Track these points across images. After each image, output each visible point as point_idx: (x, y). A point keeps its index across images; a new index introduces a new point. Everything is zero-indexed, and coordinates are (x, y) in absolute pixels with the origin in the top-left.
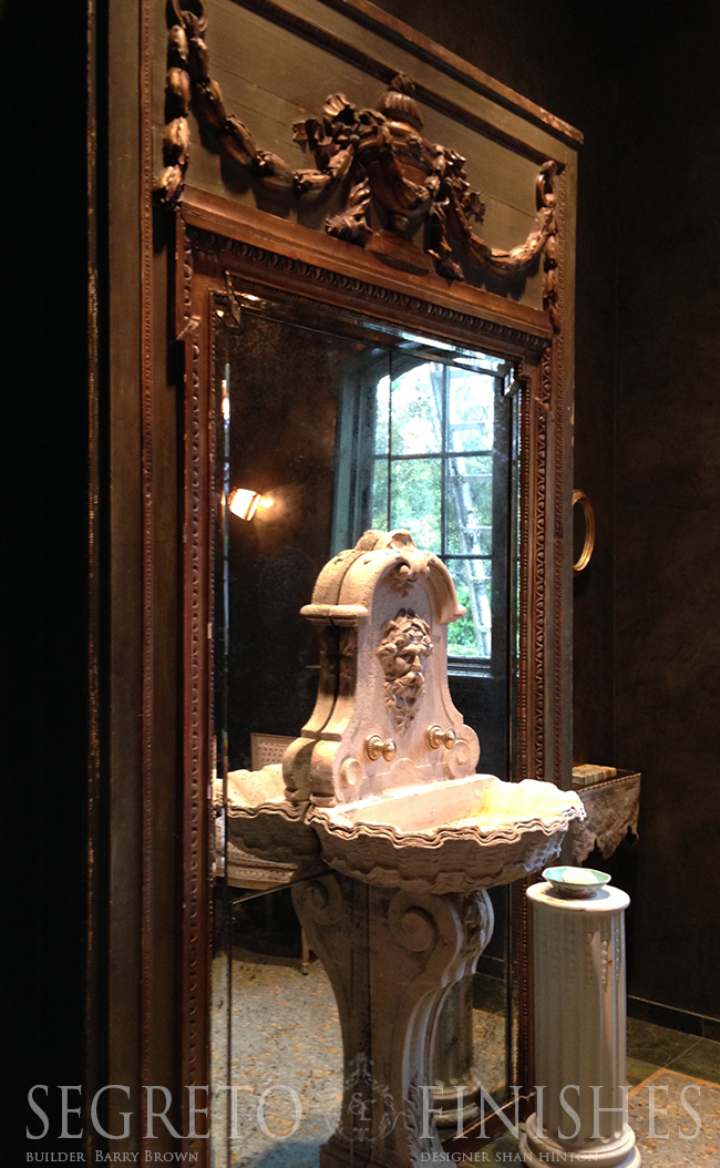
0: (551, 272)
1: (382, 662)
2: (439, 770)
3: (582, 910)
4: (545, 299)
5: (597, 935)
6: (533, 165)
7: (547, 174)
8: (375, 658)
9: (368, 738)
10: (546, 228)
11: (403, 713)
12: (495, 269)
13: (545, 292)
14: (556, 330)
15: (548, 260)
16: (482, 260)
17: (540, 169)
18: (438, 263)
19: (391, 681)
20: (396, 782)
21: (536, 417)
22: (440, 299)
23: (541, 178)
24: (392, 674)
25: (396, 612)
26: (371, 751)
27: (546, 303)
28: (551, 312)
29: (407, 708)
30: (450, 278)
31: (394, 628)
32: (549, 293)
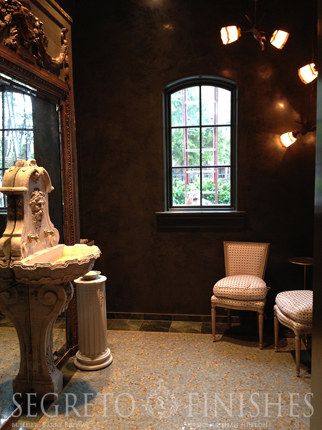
0: (67, 68)
1: (31, 207)
2: (48, 244)
3: (95, 283)
4: (65, 78)
5: (99, 290)
6: (60, 28)
7: (64, 32)
8: (29, 206)
9: (29, 235)
10: (65, 52)
11: (38, 225)
12: (52, 65)
13: (65, 75)
14: (70, 89)
15: (66, 64)
16: (49, 61)
17: (62, 30)
18: (37, 61)
19: (34, 214)
20: (37, 250)
21: (66, 120)
22: (38, 74)
23: (62, 33)
24: (34, 211)
25: (33, 189)
26: (30, 239)
27: (66, 80)
28: (68, 82)
29: (39, 223)
30: (40, 67)
31: (34, 195)
32: (66, 76)
